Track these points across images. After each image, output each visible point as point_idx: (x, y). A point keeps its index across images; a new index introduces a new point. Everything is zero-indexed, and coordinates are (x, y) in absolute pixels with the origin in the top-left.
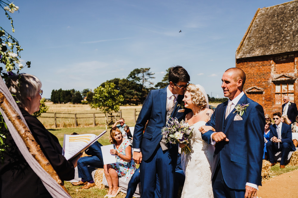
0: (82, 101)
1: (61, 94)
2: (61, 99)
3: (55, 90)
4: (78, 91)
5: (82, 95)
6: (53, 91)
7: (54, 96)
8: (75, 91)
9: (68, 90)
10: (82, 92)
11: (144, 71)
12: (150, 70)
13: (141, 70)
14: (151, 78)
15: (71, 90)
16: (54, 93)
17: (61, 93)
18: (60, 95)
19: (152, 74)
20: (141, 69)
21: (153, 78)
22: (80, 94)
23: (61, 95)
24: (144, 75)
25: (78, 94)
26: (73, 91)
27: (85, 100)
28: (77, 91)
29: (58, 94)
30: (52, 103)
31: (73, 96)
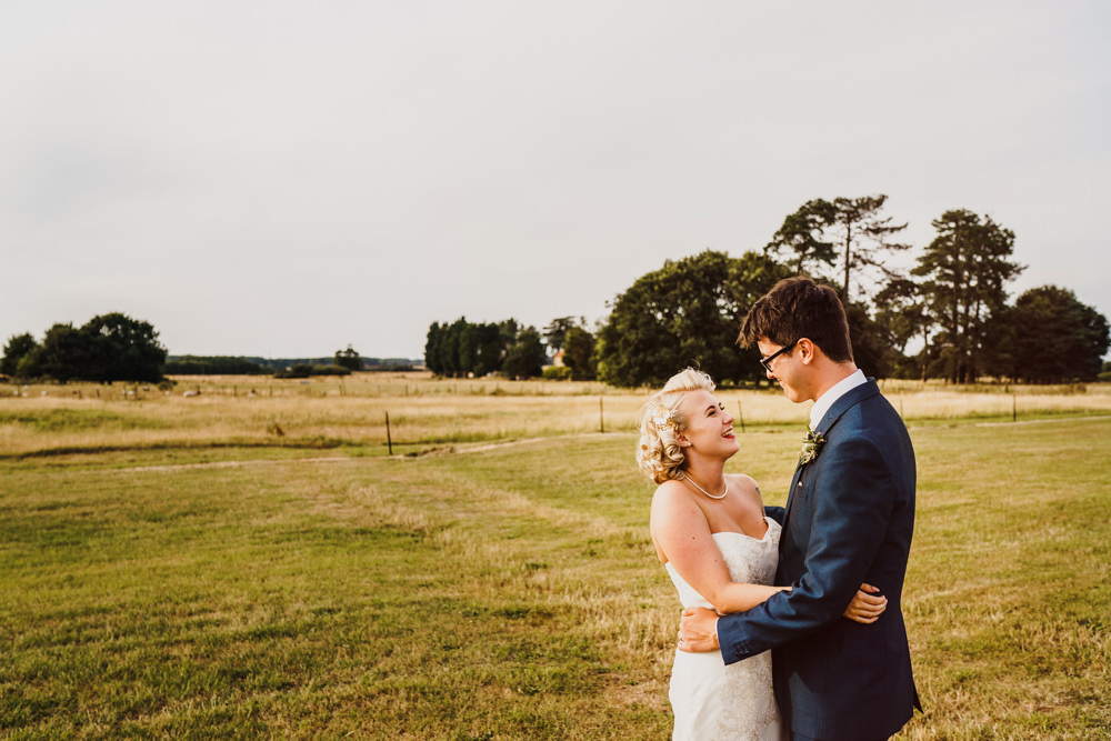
0: (545, 368)
1: (461, 340)
2: (463, 360)
3: (440, 325)
4: (532, 328)
5: (544, 341)
6: (435, 326)
7: (435, 346)
8: (519, 327)
9: (488, 323)
10: (547, 331)
11: (852, 216)
12: (885, 204)
13: (838, 210)
14: (888, 246)
15: (503, 324)
16: (436, 334)
17: (463, 334)
18: (457, 344)
19: (893, 230)
20: (838, 205)
21: (898, 247)
22: (538, 340)
23: (463, 345)
24: (852, 234)
25: (531, 336)
26: (512, 324)
27: (559, 363)
28: (527, 327)
29: (451, 340)
30: (429, 374)
31: (508, 346)
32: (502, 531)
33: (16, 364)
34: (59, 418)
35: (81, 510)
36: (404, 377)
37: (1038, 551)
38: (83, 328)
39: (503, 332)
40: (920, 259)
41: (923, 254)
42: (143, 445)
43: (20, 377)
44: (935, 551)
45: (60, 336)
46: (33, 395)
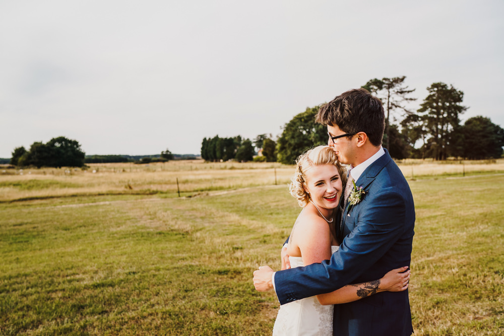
0: (254, 157)
1: (217, 145)
2: (218, 154)
3: (207, 139)
4: (248, 139)
5: (253, 145)
6: (205, 139)
7: (205, 148)
8: (242, 139)
9: (228, 138)
10: (255, 141)
11: (390, 86)
12: (405, 80)
13: (384, 83)
14: (407, 99)
15: (235, 138)
16: (206, 143)
17: (218, 142)
18: (215, 147)
19: (409, 92)
20: (384, 81)
21: (411, 99)
22: (251, 144)
23: (218, 147)
24: (390, 94)
25: (248, 143)
26: (239, 138)
27: (260, 155)
28: (246, 139)
29: (212, 145)
30: (203, 161)
31: (238, 147)
32: (224, 232)
33: (17, 160)
34: (32, 184)
35: (33, 226)
36: (192, 162)
37: (475, 237)
38: (48, 144)
39: (235, 141)
40: (421, 105)
41: (423, 102)
42: (67, 195)
43: (20, 166)
44: (426, 238)
45: (37, 147)
46: (25, 174)
